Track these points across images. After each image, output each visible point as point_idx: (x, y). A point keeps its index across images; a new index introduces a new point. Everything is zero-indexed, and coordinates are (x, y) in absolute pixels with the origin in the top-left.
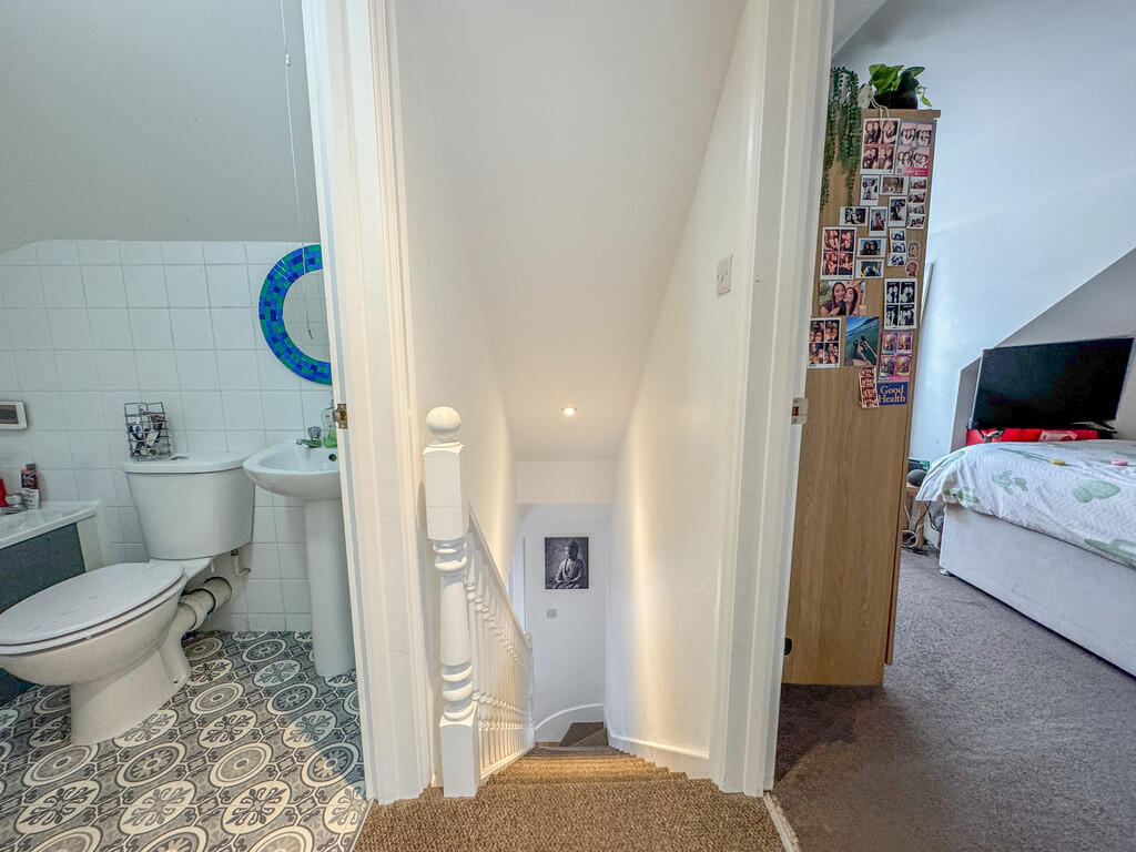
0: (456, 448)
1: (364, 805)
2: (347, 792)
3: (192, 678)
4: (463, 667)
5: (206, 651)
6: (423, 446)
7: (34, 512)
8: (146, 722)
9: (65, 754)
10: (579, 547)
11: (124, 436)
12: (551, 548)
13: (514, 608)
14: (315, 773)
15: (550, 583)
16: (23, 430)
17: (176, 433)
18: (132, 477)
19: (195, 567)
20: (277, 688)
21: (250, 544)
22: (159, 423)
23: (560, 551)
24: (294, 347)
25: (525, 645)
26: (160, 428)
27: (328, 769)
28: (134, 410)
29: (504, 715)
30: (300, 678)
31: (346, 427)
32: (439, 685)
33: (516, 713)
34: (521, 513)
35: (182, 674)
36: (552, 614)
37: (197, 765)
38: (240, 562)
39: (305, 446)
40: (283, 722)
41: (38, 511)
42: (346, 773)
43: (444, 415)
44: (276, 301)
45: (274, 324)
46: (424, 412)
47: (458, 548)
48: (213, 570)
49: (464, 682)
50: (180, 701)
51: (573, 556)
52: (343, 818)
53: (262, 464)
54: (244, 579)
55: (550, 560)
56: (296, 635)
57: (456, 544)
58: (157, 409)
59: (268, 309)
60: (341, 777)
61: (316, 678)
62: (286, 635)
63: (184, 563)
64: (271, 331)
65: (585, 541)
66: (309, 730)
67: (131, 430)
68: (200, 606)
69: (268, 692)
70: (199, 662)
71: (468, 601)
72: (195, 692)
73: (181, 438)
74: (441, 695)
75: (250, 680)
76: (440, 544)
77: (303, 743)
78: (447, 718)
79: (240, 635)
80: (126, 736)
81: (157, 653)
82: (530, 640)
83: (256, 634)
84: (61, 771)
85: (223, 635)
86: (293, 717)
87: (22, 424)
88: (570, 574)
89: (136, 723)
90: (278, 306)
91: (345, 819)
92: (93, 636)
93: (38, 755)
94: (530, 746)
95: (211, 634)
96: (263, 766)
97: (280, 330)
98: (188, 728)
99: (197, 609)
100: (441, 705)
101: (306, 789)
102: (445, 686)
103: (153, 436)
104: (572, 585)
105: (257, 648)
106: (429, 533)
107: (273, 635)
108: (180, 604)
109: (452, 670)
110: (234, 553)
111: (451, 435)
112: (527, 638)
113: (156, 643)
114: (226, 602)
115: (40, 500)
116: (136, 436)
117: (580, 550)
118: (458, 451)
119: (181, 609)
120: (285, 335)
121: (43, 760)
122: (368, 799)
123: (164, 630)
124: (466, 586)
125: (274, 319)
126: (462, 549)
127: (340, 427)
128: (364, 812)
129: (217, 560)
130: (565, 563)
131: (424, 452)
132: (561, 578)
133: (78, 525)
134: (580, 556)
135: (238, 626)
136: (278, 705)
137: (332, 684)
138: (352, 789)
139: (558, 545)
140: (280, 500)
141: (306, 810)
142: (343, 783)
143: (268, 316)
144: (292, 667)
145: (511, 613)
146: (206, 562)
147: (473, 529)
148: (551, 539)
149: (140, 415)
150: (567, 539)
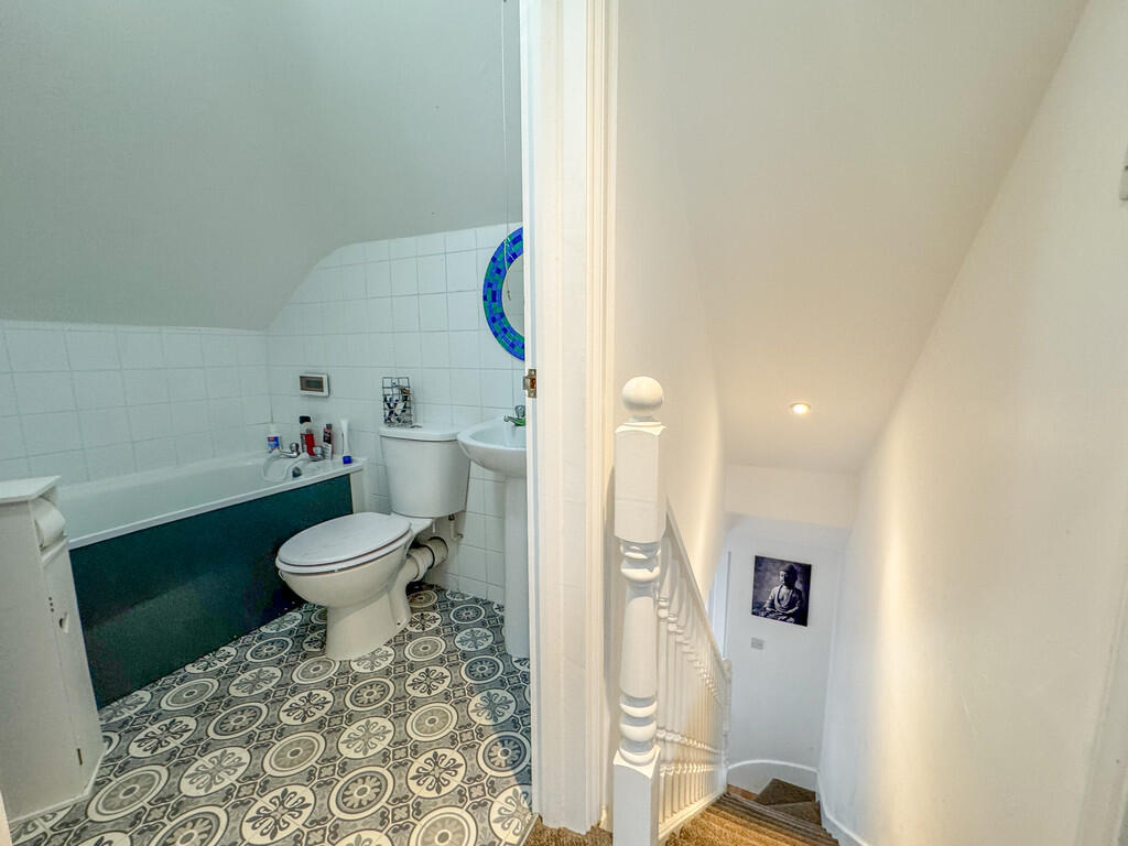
0: (655, 429)
1: (529, 817)
2: (515, 792)
3: (411, 623)
4: (646, 702)
5: (425, 602)
6: (617, 424)
7: (328, 461)
8: (373, 653)
9: (319, 662)
10: (799, 575)
11: (382, 405)
12: (762, 568)
13: (713, 630)
14: (490, 758)
15: (757, 609)
16: (326, 397)
17: (418, 405)
18: (385, 441)
19: (419, 525)
20: (473, 654)
21: (464, 511)
22: (405, 394)
23: (774, 574)
24: (510, 327)
25: (724, 675)
26: (405, 399)
27: (501, 759)
28: (388, 383)
29: (692, 755)
30: (491, 650)
31: (535, 396)
32: (617, 715)
33: (709, 752)
34: (729, 522)
35: (404, 617)
36: (758, 644)
37: (399, 709)
38: (456, 526)
39: (511, 424)
40: (471, 691)
41: (329, 461)
42: (518, 770)
43: (645, 387)
44: (496, 282)
45: (494, 305)
46: (621, 382)
47: (650, 554)
48: (434, 531)
49: (645, 721)
50: (398, 642)
51: (789, 582)
52: (507, 823)
53: (473, 437)
54: (458, 544)
55: (759, 583)
56: (495, 606)
57: (648, 548)
58: (403, 383)
59: (490, 290)
60: (511, 773)
61: (504, 655)
62: (488, 603)
63: (411, 520)
64: (491, 311)
65: (807, 570)
66: (492, 707)
67: (385, 400)
68: (423, 560)
69: (464, 656)
70: (418, 610)
71: (659, 619)
72: (411, 637)
73: (422, 411)
74: (619, 728)
75: (451, 638)
76: (628, 545)
77: (482, 720)
78: (623, 757)
79: (452, 594)
80: (358, 661)
81: (386, 596)
82: (729, 669)
83: (463, 596)
84: (315, 676)
85: (440, 590)
86: (481, 689)
87: (326, 393)
88: (784, 603)
89: (366, 653)
90: (499, 287)
91: (509, 824)
92: (340, 570)
93: (305, 657)
94: (721, 790)
95: (431, 587)
96: (448, 731)
97: (498, 311)
98: (399, 670)
99: (420, 562)
100: (618, 740)
101: (479, 772)
102: (622, 718)
103: (400, 406)
104: (786, 617)
105: (462, 609)
106: (616, 531)
107: (476, 600)
108: (408, 556)
109: (633, 701)
110: (451, 518)
111: (651, 413)
112: (726, 666)
113: (386, 586)
114: (444, 561)
115: (333, 453)
116: (389, 405)
117: (799, 578)
118: (658, 433)
119: (408, 560)
120: (502, 315)
121: (307, 662)
122: (534, 811)
123: (393, 575)
124: (656, 602)
125: (494, 300)
126: (655, 557)
127: (529, 396)
128: (529, 825)
129: (438, 521)
130: (778, 590)
131: (618, 430)
132: (772, 605)
133: (351, 476)
134: (798, 585)
135: (451, 586)
136: (470, 671)
137: (517, 665)
138: (520, 791)
139: (770, 566)
140: (490, 474)
141: (476, 796)
142: (513, 781)
143: (489, 297)
144: (487, 637)
145: (710, 637)
146: (428, 522)
147: (670, 533)
148: (763, 558)
149: (392, 387)
150: (783, 562)
